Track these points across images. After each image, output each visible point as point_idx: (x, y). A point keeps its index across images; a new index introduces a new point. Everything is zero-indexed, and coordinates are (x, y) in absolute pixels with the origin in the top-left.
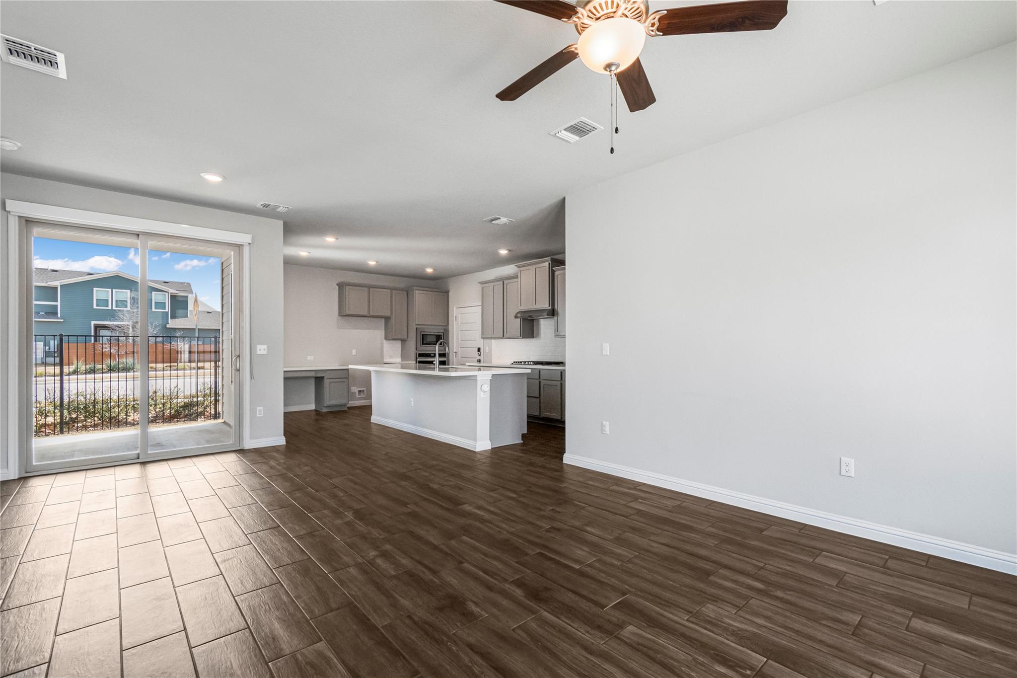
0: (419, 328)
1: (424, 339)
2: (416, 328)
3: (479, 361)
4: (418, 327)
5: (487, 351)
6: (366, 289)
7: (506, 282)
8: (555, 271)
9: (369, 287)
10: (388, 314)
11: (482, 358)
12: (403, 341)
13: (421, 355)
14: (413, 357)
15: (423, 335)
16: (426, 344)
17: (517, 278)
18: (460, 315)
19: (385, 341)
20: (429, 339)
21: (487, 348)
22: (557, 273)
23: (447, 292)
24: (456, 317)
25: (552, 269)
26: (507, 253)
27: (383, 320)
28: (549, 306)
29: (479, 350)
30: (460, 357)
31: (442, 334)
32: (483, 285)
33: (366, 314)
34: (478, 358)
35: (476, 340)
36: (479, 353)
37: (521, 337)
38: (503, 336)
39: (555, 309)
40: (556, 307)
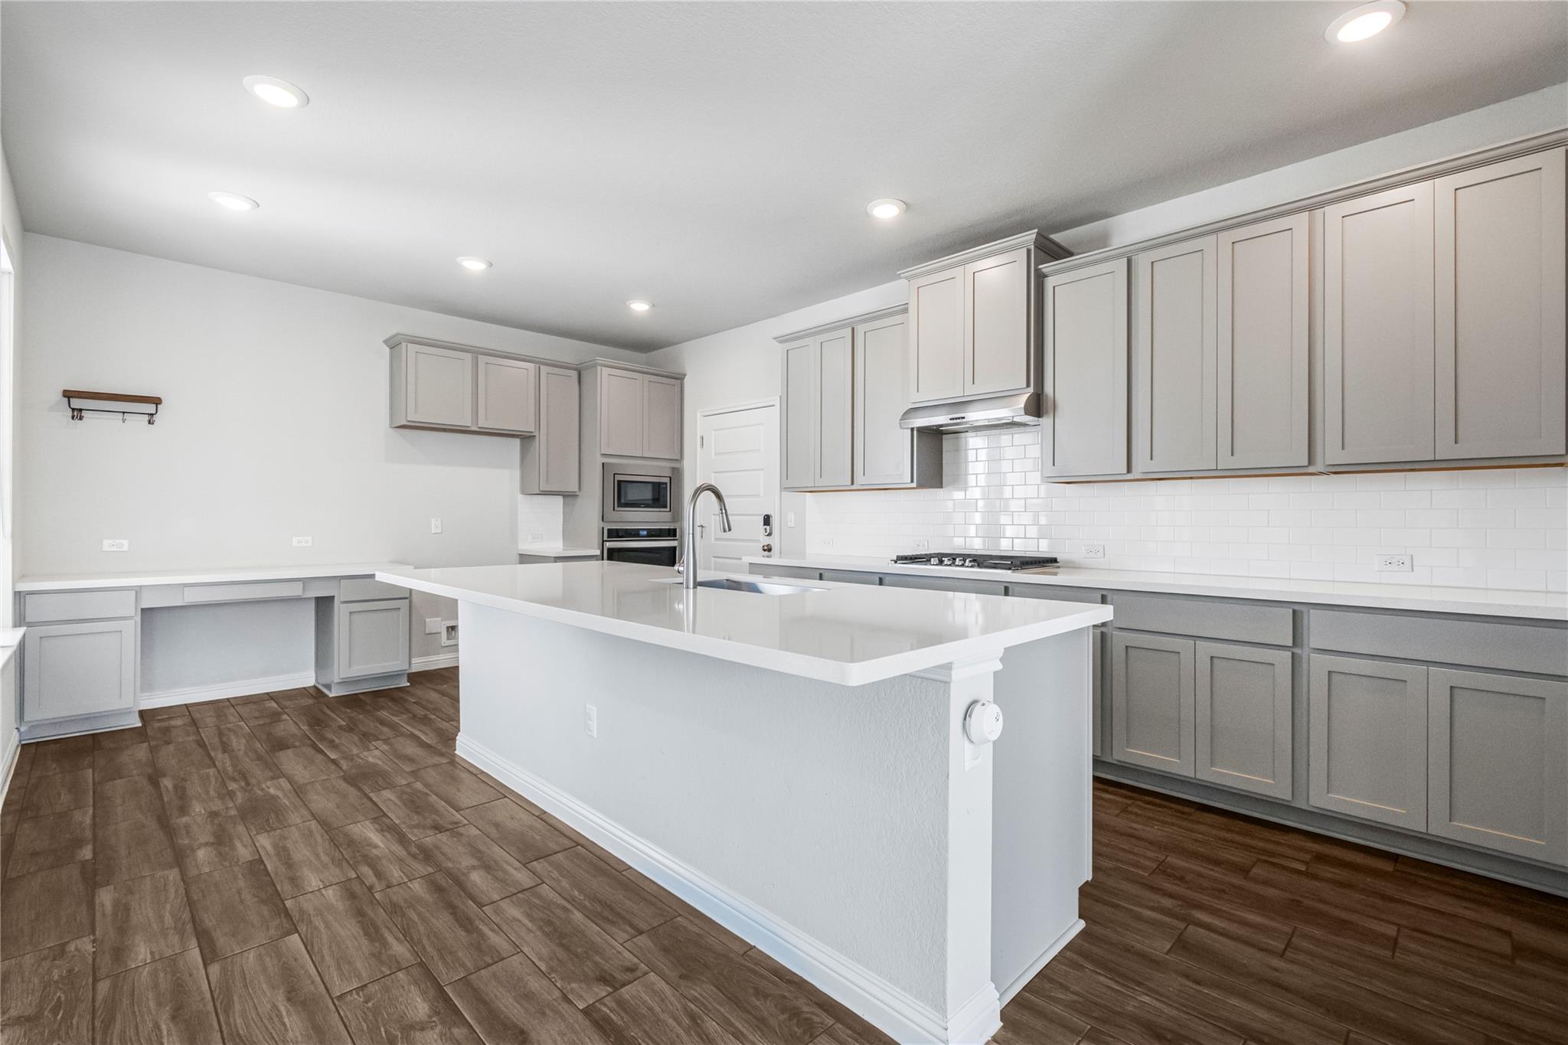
0: (608, 464)
1: (622, 492)
2: (603, 464)
3: (768, 549)
4: (606, 460)
5: (792, 524)
6: (468, 357)
7: (860, 330)
9: (476, 352)
10: (528, 427)
11: (774, 541)
12: (568, 496)
13: (614, 534)
14: (595, 540)
15: (620, 482)
16: (627, 505)
17: (905, 311)
18: (714, 431)
19: (520, 497)
20: (632, 494)
21: (791, 516)
22: (1050, 283)
23: (680, 378)
24: (702, 438)
25: (1037, 270)
27: (517, 442)
28: (1028, 385)
29: (767, 520)
30: (713, 539)
31: (667, 480)
32: (788, 345)
33: (466, 421)
34: (767, 541)
35: (758, 496)
36: (768, 527)
37: (914, 485)
38: (852, 483)
39: (1047, 396)
40: (1048, 389)
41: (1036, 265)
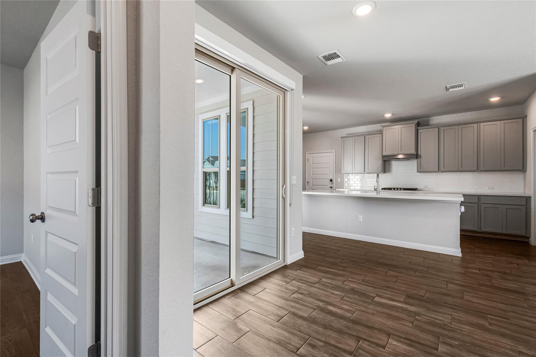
3: (331, 187)
5: (339, 181)
7: (366, 137)
8: (418, 130)
11: (333, 186)
17: (381, 133)
18: (312, 158)
21: (339, 179)
22: (420, 131)
24: (308, 159)
25: (417, 128)
26: (390, 116)
28: (415, 152)
29: (331, 180)
34: (331, 185)
35: (328, 174)
36: (332, 182)
37: (383, 172)
38: (364, 172)
39: (419, 154)
40: (419, 153)
41: (417, 127)
